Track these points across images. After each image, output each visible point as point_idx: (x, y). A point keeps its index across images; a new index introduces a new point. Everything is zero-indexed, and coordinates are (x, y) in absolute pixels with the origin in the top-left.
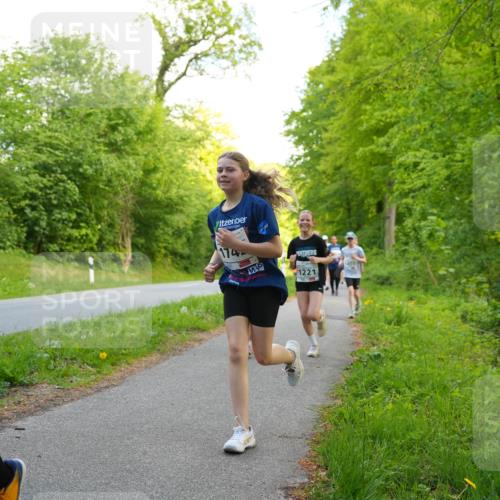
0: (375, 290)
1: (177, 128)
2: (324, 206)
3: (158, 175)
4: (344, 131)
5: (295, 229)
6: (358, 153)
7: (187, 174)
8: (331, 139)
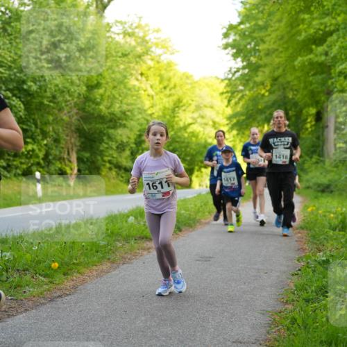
0: (316, 197)
1: (117, 43)
2: (263, 117)
3: (101, 91)
4: (282, 42)
5: (234, 141)
6: (296, 63)
7: (130, 89)
8: (268, 50)
